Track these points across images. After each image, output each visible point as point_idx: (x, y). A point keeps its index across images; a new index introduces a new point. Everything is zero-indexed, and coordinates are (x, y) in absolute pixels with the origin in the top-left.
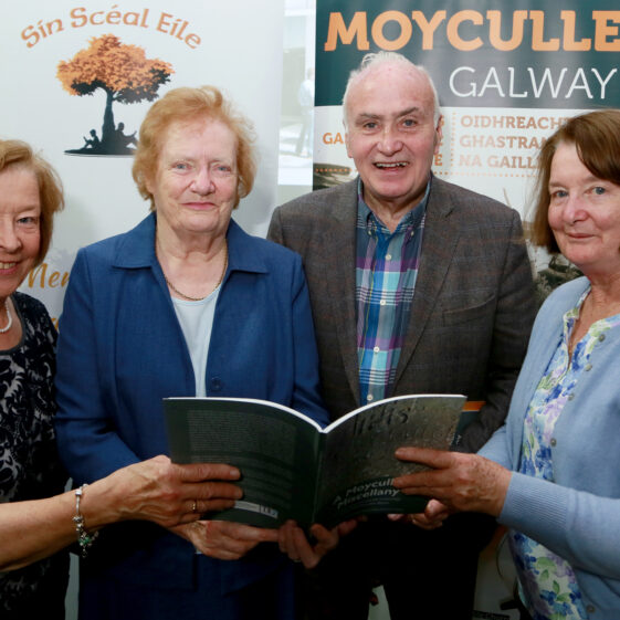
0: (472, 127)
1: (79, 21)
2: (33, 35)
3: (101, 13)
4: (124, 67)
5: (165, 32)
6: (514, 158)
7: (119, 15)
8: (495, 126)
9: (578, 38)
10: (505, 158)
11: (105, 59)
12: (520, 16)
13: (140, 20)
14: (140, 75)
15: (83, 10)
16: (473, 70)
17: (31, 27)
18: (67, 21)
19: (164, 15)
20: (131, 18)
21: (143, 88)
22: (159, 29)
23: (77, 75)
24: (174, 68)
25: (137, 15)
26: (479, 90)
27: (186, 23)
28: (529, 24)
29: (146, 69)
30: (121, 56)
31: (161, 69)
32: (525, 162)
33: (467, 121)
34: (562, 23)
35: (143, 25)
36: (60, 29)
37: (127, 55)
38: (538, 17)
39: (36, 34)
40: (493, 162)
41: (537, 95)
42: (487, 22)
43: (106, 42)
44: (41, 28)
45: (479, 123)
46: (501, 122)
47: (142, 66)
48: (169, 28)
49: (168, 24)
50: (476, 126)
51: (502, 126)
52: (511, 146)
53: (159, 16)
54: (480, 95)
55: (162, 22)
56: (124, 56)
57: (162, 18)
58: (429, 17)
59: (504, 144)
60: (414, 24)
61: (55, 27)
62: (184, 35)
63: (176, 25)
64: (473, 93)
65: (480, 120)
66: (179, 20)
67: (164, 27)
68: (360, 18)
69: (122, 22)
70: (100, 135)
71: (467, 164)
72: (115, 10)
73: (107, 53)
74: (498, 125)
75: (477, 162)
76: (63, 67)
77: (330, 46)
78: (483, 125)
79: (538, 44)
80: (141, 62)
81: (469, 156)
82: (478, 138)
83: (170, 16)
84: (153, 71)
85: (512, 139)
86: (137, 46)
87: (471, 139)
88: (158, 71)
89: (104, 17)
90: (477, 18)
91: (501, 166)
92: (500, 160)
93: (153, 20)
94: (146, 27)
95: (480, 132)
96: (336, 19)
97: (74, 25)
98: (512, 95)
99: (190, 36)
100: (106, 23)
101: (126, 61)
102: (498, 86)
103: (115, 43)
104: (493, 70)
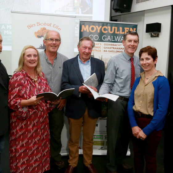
1: (38, 25)
2: (30, 27)
6: (112, 51)
7: (46, 24)
9: (122, 32)
11: (44, 32)
12: (113, 28)
13: (50, 25)
15: (39, 23)
16: (106, 36)
17: (29, 25)
18: (36, 24)
19: (54, 24)
23: (38, 34)
25: (49, 24)
27: (58, 26)
28: (115, 29)
30: (46, 31)
32: (114, 51)
33: (105, 45)
34: (120, 29)
35: (50, 26)
36: (35, 26)
38: (116, 28)
39: (30, 26)
41: (116, 40)
42: (108, 28)
43: (43, 29)
44: (31, 26)
46: (110, 45)
55: (54, 26)
58: (99, 27)
60: (96, 28)
61: (34, 25)
62: (58, 28)
63: (56, 26)
64: (106, 40)
65: (107, 44)
67: (54, 27)
68: (87, 26)
70: (42, 45)
75: (107, 51)
76: (35, 33)
77: (82, 31)
79: (116, 32)
85: (112, 47)
89: (43, 24)
90: (107, 28)
91: (110, 52)
93: (52, 25)
95: (107, 46)
96: (83, 26)
97: (37, 25)
98: (112, 40)
99: (59, 28)
102: (110, 39)
103: (45, 29)
104: (109, 36)
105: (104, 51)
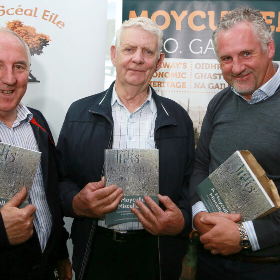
0: (200, 69)
1: (1, 13)
3: (13, 9)
4: (25, 37)
5: (47, 20)
6: (221, 84)
7: (22, 11)
8: (212, 69)
10: (217, 84)
12: (224, 14)
13: (33, 13)
14: (34, 42)
15: (3, 7)
16: (201, 41)
19: (46, 11)
20: (28, 12)
21: (35, 48)
22: (43, 18)
24: (51, 39)
25: (32, 11)
26: (204, 50)
27: (57, 16)
29: (37, 39)
30: (23, 32)
31: (44, 39)
33: (198, 66)
35: (35, 16)
37: (26, 31)
40: (211, 86)
42: (207, 17)
43: (15, 24)
45: (204, 67)
46: (215, 67)
47: (34, 37)
48: (49, 18)
49: (48, 16)
50: (203, 68)
51: (215, 69)
52: (220, 78)
53: (44, 12)
54: (204, 53)
55: (44, 15)
56: (25, 32)
57: (45, 13)
58: (179, 14)
59: (216, 78)
60: (172, 17)
62: (56, 22)
63: (52, 17)
64: (201, 52)
65: (204, 65)
66: (54, 14)
67: (46, 17)
68: (144, 14)
69: (24, 15)
71: (198, 87)
72: (20, 8)
73: (16, 30)
74: (213, 68)
75: (203, 86)
78: (206, 68)
80: (34, 35)
81: (199, 84)
82: (204, 75)
83: (49, 12)
84: (40, 40)
85: (220, 75)
86: (32, 26)
87: (200, 75)
88: (43, 40)
89: (14, 11)
90: (203, 15)
91: (215, 88)
92: (214, 85)
93: (40, 14)
94: (37, 17)
99: (59, 23)
100: (15, 14)
101: (26, 34)
103: (20, 25)
104: (211, 41)
105: (196, 86)
